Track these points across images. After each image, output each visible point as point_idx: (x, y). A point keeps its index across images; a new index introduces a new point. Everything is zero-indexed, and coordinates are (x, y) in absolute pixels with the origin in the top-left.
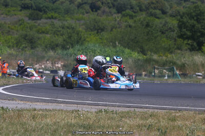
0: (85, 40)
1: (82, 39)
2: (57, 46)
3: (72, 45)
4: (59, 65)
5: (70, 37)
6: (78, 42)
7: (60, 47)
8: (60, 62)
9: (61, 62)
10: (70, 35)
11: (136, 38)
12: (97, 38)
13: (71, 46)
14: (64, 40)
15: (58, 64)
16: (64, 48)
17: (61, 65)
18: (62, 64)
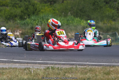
0: (39, 11)
1: (38, 10)
2: (16, 16)
3: (29, 15)
4: (18, 34)
5: (27, 9)
6: (34, 13)
7: (18, 17)
8: (18, 31)
9: (20, 31)
10: (27, 7)
11: (83, 8)
12: (50, 9)
13: (28, 17)
14: (22, 12)
15: (16, 32)
16: (22, 18)
17: (19, 33)
18: (21, 32)
